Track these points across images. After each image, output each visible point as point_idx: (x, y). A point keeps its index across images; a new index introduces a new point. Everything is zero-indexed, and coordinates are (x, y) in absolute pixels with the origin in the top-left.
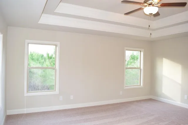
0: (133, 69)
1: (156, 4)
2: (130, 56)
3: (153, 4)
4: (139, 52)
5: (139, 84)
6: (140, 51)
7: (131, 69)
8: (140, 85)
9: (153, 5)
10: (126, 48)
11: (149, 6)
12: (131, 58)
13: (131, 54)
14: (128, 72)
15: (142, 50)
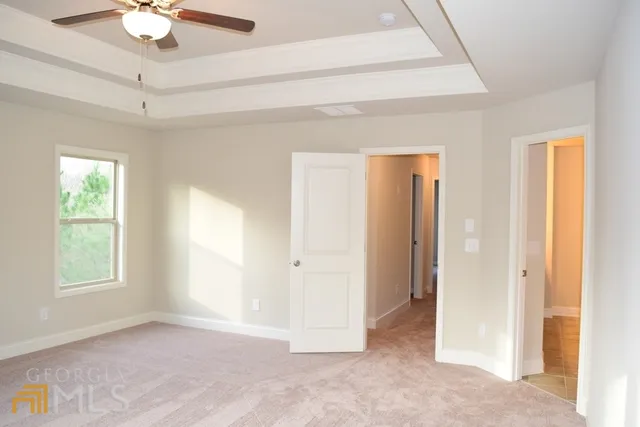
0: (92, 225)
1: (165, 9)
2: (83, 178)
3: (153, 5)
4: (113, 164)
5: (112, 277)
6: (116, 162)
7: (85, 226)
8: (116, 279)
9: (155, 10)
10: (60, 148)
11: (140, 10)
12: (87, 184)
13: (88, 173)
14: (73, 236)
15: (123, 158)
